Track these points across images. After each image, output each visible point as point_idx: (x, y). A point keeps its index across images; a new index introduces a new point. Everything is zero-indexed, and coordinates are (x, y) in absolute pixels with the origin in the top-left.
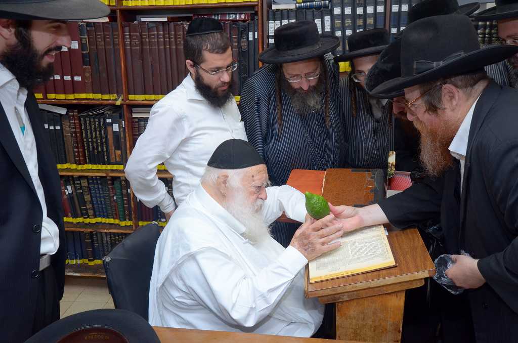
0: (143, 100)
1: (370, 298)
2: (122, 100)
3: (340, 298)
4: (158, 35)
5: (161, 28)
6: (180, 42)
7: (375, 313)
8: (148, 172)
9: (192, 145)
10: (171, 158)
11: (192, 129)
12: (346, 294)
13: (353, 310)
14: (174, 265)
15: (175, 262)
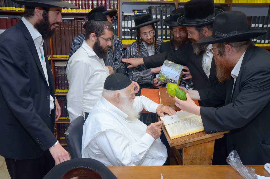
0: (61, 58)
1: (199, 145)
2: (50, 58)
3: (185, 146)
4: (68, 26)
5: (70, 22)
6: (79, 29)
7: (201, 152)
12: (189, 144)
13: (191, 151)
14: (92, 138)
15: (93, 136)
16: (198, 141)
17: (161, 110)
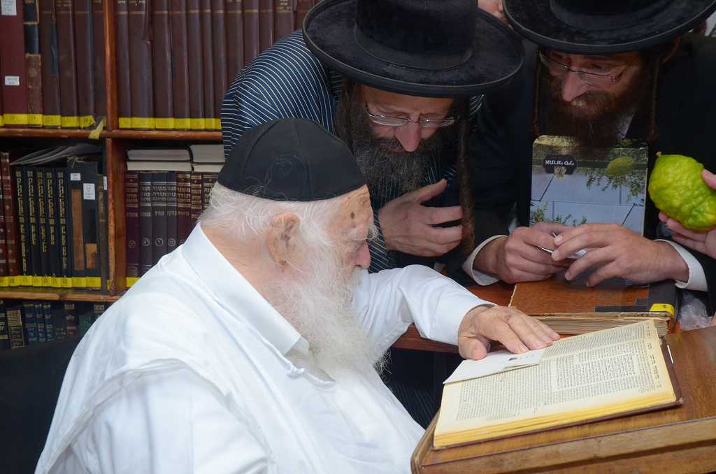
0: (150, 130)
2: (104, 128)
17: (473, 326)
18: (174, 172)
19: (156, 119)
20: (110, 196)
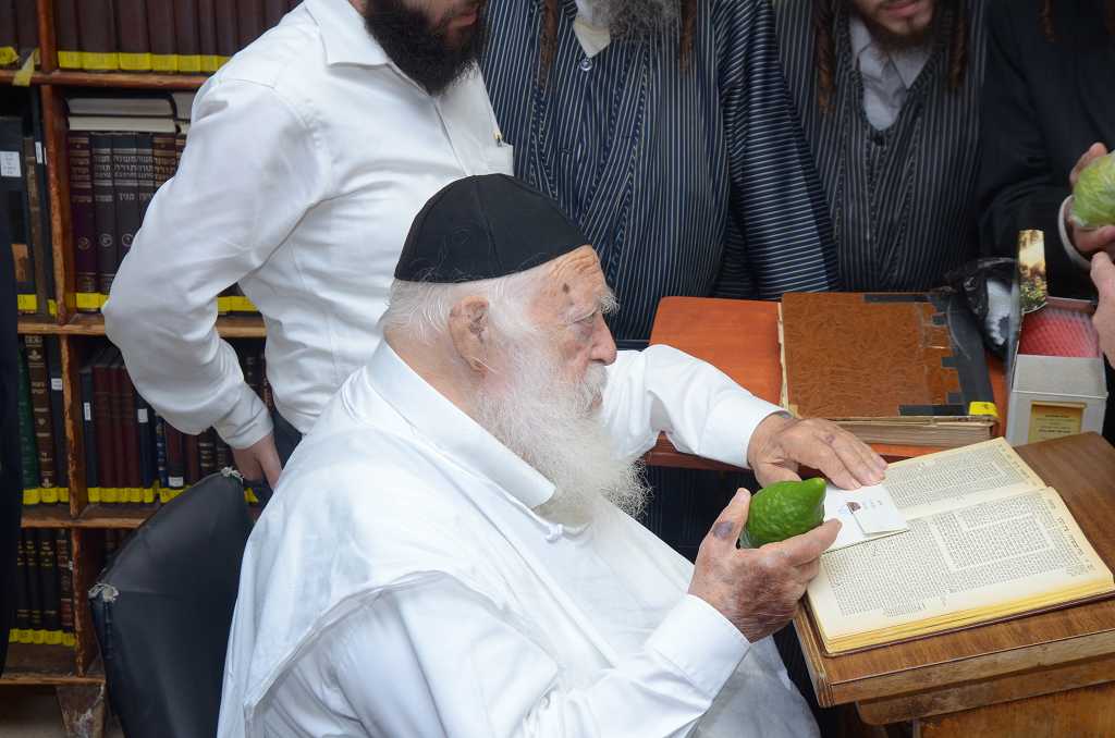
0: (111, 72)
1: (1033, 705)
2: (38, 68)
3: (932, 705)
8: (191, 317)
9: (344, 223)
10: (268, 264)
11: (341, 169)
12: (956, 691)
15: (314, 621)
16: (1026, 677)
17: (778, 447)
18: (148, 133)
19: (120, 54)
20: (52, 175)
